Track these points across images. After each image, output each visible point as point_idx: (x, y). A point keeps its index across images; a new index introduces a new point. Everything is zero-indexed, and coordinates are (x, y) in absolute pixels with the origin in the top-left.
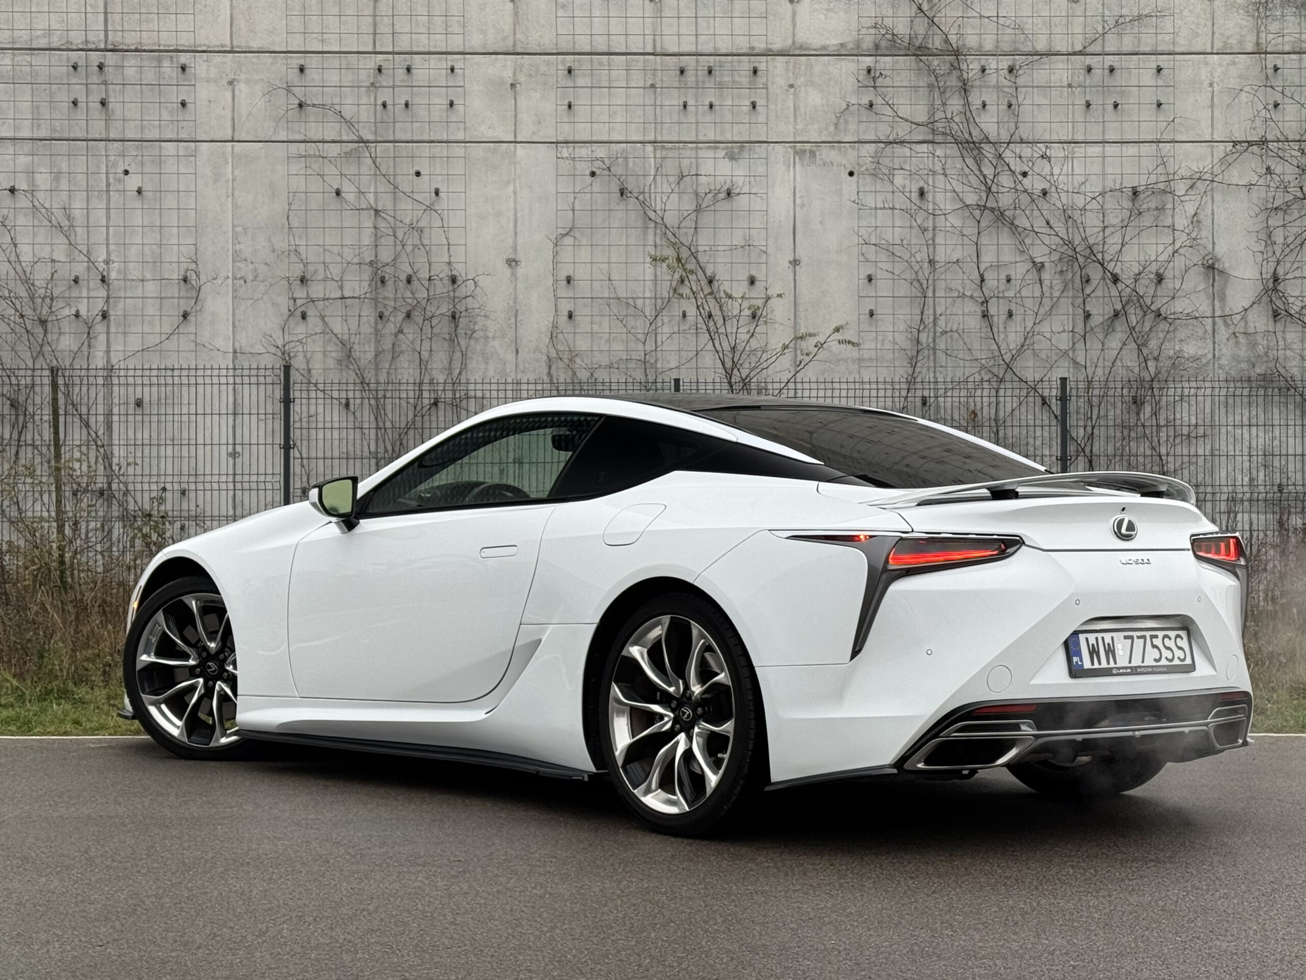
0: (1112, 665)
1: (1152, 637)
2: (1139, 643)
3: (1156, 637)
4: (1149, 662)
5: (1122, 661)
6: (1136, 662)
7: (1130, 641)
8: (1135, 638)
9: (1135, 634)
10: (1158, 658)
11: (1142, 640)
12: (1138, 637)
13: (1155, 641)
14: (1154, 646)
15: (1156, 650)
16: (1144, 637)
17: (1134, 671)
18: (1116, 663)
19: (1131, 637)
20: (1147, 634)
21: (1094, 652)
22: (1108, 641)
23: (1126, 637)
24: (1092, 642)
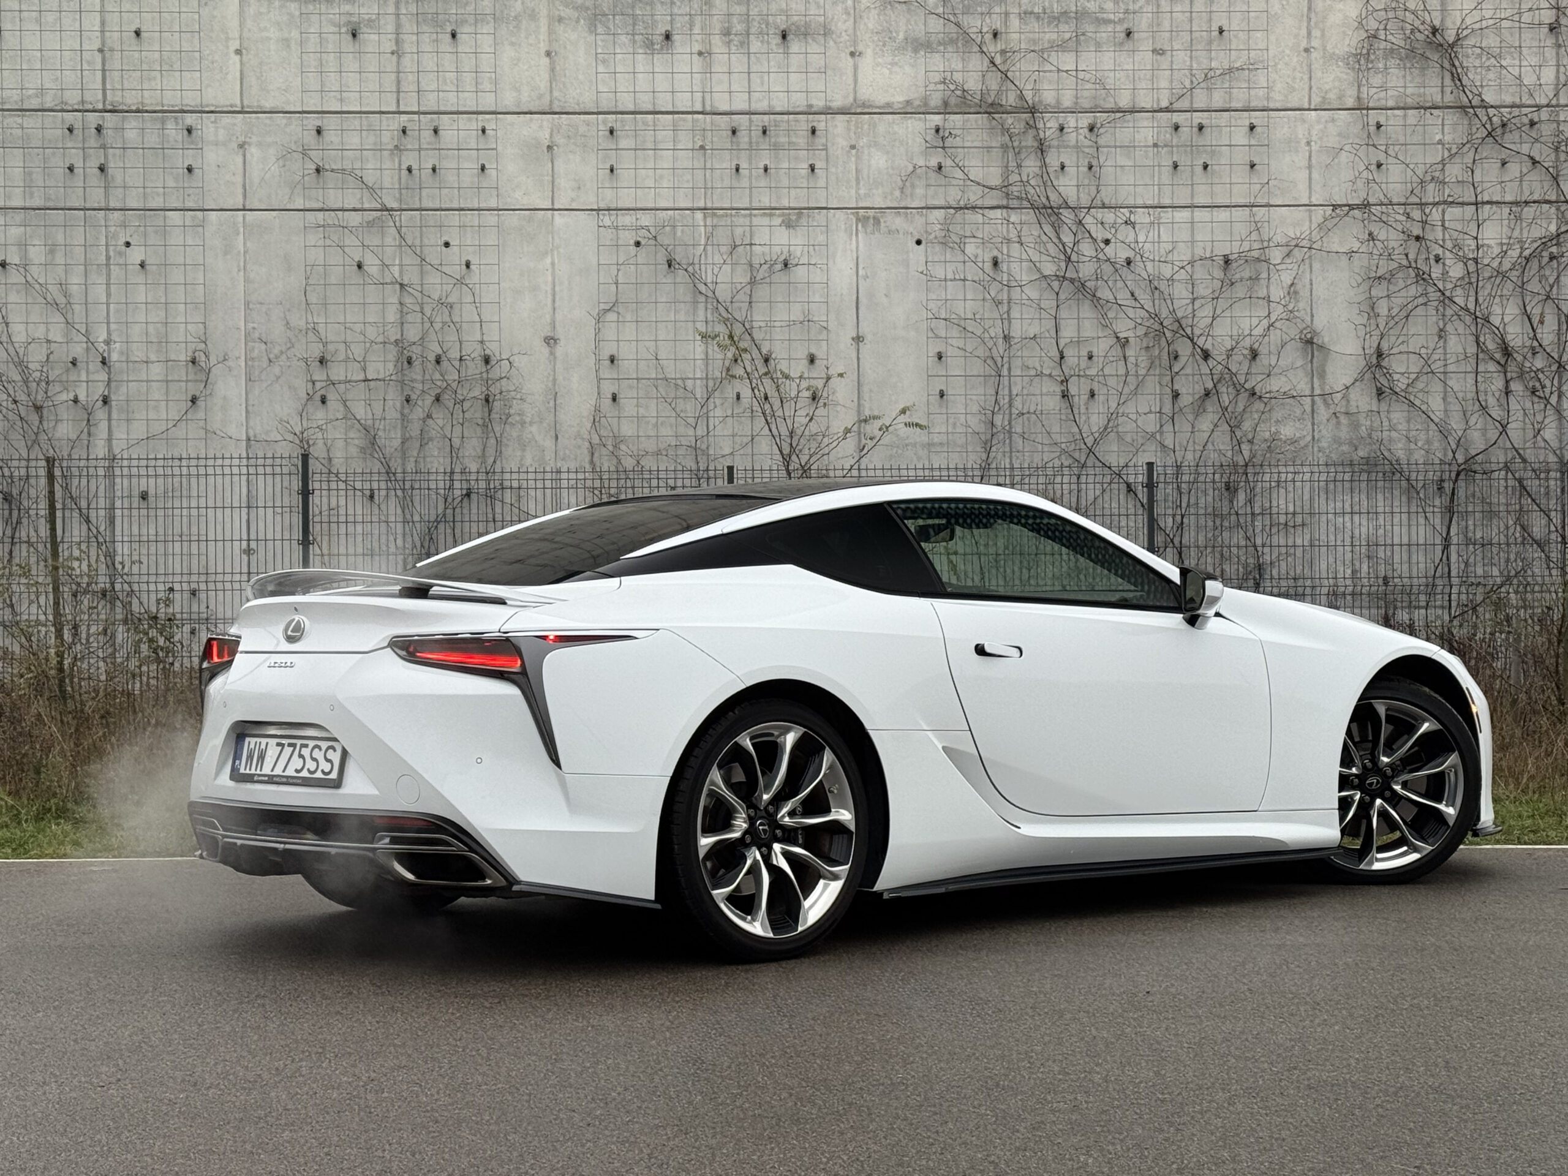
0: (258, 772)
1: (302, 746)
2: (288, 750)
3: (306, 746)
4: (290, 772)
5: (266, 770)
6: (277, 771)
7: (281, 748)
8: (287, 745)
9: (287, 740)
10: (299, 768)
11: (291, 748)
12: (290, 745)
13: (304, 751)
14: (301, 756)
15: (301, 760)
16: (293, 745)
17: (271, 780)
18: (261, 770)
19: (282, 745)
20: (299, 742)
21: (250, 757)
22: (263, 746)
23: (278, 744)
24: (252, 746)
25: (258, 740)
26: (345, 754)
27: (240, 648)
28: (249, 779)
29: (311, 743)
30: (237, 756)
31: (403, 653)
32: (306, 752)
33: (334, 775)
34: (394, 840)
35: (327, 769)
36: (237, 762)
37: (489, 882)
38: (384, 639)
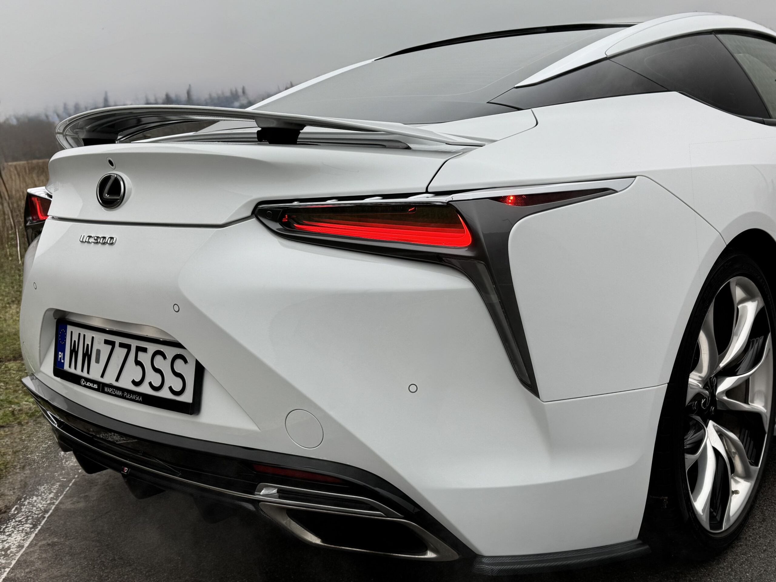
0: (85, 374)
1: (139, 349)
2: (120, 353)
3: (145, 350)
4: (125, 383)
5: (95, 373)
6: (109, 379)
7: (110, 347)
8: (117, 345)
9: (118, 340)
10: (138, 380)
11: (125, 351)
12: (122, 345)
13: (141, 355)
14: (138, 363)
15: (139, 368)
16: (128, 347)
17: (102, 388)
18: (88, 372)
19: (112, 343)
20: (134, 344)
21: (74, 352)
22: (88, 342)
23: (107, 342)
24: (75, 338)
25: (83, 331)
26: (200, 370)
27: (51, 212)
28: (75, 379)
29: (152, 348)
30: (60, 347)
31: (276, 226)
32: (145, 358)
33: (187, 397)
34: (282, 494)
35: (178, 387)
36: (60, 355)
37: (430, 555)
38: (245, 206)
